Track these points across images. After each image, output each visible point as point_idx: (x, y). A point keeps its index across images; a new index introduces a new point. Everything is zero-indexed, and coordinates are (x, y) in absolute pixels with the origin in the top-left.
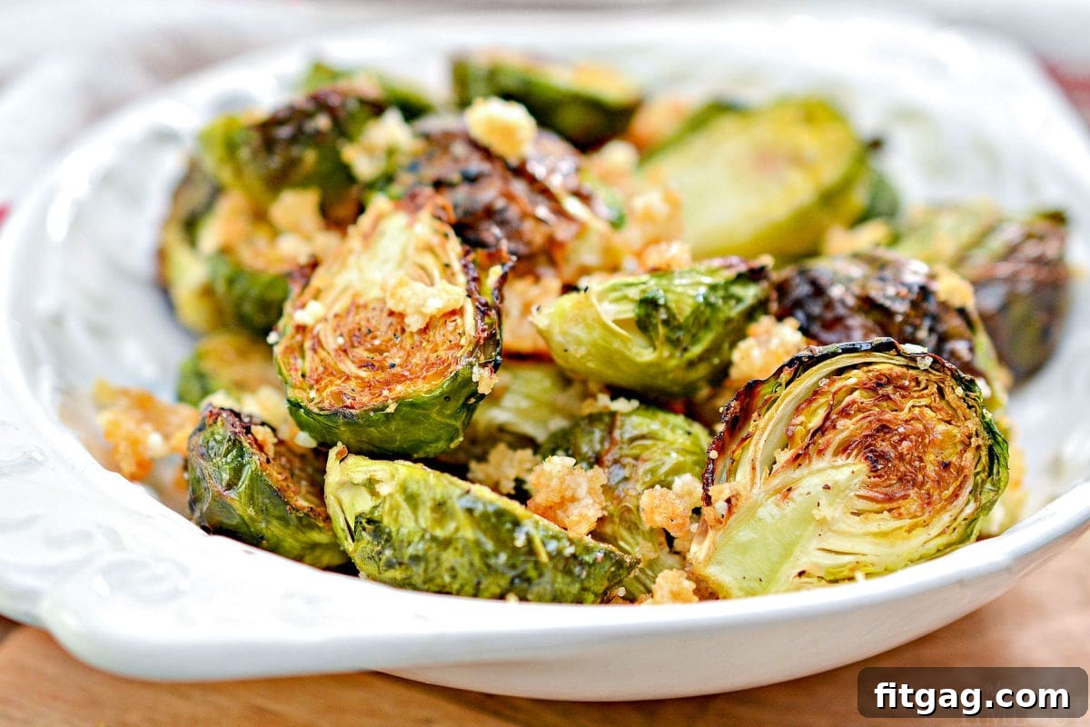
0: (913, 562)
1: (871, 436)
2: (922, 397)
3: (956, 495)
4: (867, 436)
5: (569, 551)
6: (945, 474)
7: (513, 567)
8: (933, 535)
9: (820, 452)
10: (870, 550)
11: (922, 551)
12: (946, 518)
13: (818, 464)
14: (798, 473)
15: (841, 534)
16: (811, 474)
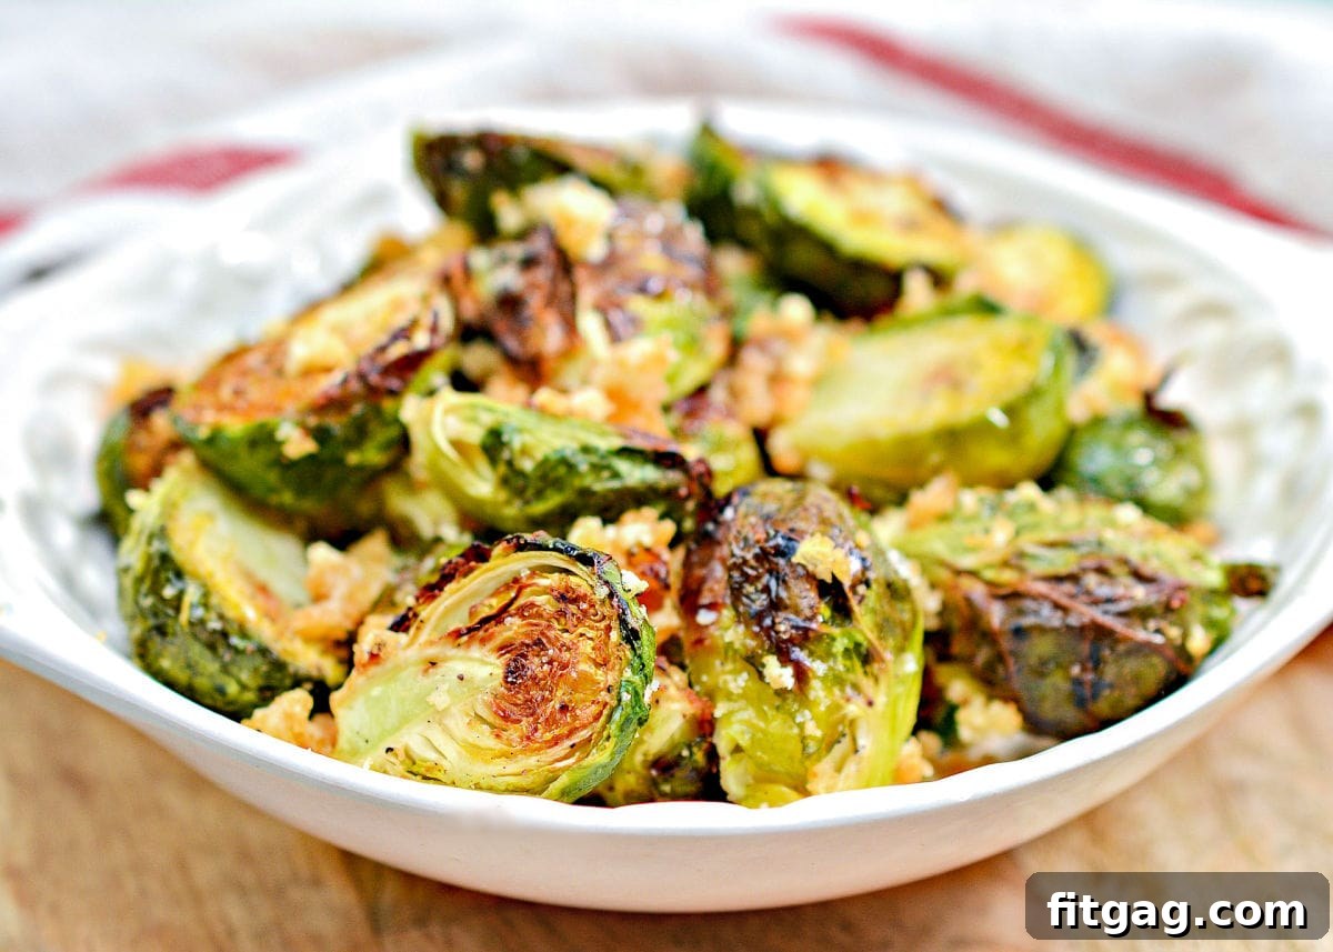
0: (478, 787)
1: (528, 646)
2: (592, 628)
3: (556, 741)
4: (523, 644)
5: (215, 625)
6: (558, 716)
7: (156, 615)
8: (508, 771)
9: (483, 641)
10: (452, 758)
11: (492, 782)
12: (532, 761)
13: (476, 651)
14: (452, 652)
15: (446, 731)
16: (462, 659)
